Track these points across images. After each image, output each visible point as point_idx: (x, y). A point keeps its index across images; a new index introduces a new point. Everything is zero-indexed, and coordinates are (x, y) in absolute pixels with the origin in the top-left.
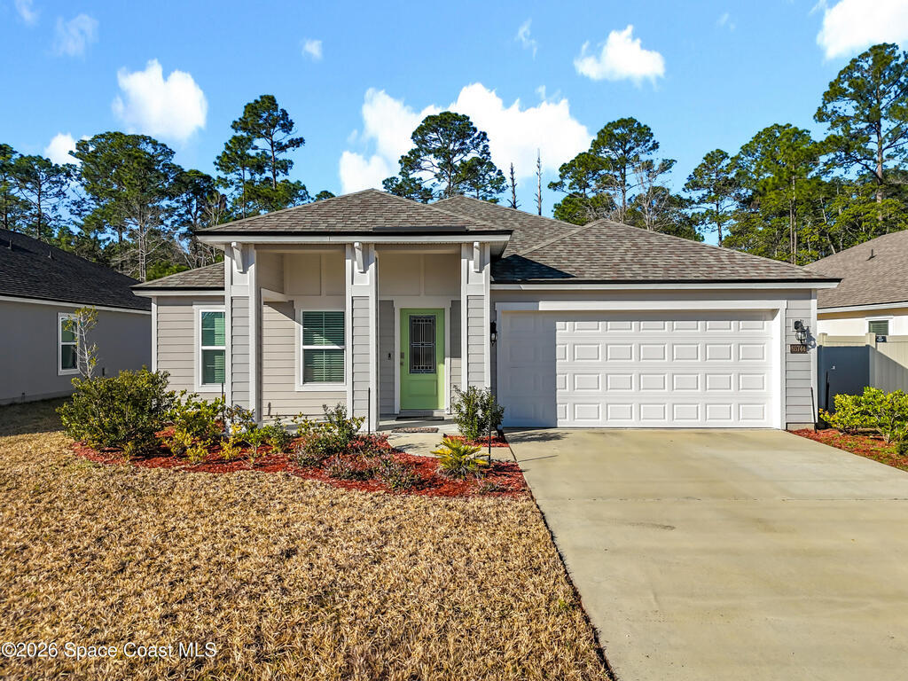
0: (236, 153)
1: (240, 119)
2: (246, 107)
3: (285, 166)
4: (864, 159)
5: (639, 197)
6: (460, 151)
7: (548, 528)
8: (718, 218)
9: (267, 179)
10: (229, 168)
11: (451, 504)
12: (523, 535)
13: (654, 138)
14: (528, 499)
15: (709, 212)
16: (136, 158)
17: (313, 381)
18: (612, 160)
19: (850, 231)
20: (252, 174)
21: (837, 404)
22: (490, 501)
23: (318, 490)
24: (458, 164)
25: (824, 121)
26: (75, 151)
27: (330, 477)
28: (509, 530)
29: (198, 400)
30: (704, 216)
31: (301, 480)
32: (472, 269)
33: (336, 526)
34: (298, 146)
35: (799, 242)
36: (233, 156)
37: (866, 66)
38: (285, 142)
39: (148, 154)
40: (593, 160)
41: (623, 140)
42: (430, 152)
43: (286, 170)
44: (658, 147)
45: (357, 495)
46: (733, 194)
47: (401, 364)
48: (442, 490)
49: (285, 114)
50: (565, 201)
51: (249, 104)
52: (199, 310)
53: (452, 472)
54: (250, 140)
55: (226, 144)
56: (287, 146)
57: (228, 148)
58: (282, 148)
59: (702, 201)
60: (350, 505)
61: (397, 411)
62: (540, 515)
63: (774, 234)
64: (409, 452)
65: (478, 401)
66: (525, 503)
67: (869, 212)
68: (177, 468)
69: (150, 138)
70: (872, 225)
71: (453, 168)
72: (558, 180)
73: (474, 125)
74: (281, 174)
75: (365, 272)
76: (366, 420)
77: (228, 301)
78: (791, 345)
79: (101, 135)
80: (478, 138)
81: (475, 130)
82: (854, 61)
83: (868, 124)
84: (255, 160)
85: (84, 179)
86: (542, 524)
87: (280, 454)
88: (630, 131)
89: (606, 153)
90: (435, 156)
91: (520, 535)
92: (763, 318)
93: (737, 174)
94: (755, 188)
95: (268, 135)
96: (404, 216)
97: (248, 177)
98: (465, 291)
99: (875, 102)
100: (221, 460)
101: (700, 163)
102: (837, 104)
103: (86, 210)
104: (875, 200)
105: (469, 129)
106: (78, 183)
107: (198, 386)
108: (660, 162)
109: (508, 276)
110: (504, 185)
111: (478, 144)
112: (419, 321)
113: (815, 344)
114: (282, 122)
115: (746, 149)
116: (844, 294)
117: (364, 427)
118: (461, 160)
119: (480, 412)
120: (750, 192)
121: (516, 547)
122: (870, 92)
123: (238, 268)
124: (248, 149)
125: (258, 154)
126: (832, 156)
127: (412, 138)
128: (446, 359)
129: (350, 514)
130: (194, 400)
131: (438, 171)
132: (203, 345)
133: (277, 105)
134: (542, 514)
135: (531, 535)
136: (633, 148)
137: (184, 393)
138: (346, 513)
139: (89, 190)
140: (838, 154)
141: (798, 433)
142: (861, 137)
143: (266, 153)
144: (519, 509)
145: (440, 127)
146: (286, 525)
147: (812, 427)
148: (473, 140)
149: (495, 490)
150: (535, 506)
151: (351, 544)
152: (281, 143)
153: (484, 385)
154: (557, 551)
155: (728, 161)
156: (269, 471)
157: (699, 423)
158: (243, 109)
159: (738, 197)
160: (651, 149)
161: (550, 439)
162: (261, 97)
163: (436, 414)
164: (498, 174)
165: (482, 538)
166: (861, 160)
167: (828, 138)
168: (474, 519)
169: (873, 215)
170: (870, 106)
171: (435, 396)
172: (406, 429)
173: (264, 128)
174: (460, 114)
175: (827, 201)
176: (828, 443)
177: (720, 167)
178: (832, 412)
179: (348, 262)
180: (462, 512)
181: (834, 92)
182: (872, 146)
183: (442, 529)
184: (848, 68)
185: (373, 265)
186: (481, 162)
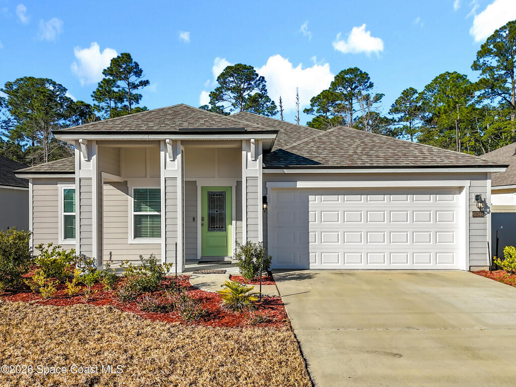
0: (106, 90)
1: (108, 68)
2: (111, 60)
3: (137, 98)
4: (504, 93)
5: (362, 118)
6: (248, 89)
7: (303, 356)
8: (411, 131)
9: (125, 106)
10: (101, 99)
11: (229, 334)
12: (283, 364)
13: (370, 81)
14: (288, 329)
15: (405, 127)
16: (42, 92)
17: (141, 237)
18: (344, 94)
19: (494, 138)
20: (116, 103)
21: (505, 253)
22: (259, 331)
23: (130, 321)
24: (247, 97)
25: (478, 70)
26: (4, 89)
27: (141, 310)
28: (272, 359)
29: (60, 250)
30: (402, 130)
31: (120, 313)
32: (250, 158)
33: (137, 354)
34: (145, 86)
35: (462, 146)
36: (104, 91)
37: (504, 35)
38: (137, 83)
39: (51, 90)
40: (332, 94)
41: (351, 82)
42: (229, 89)
43: (138, 101)
44: (373, 86)
45: (158, 325)
46: (420, 116)
47: (202, 225)
48: (224, 321)
49: (137, 65)
50: (314, 120)
51: (114, 59)
52: (62, 188)
53: (231, 307)
54: (114, 81)
55: (99, 83)
56: (138, 85)
57: (100, 86)
58: (135, 87)
59: (400, 120)
60: (151, 335)
61: (199, 258)
62: (296, 344)
63: (446, 141)
64: (203, 289)
65: (253, 252)
66: (285, 333)
67: (506, 127)
68: (33, 302)
69: (51, 80)
70: (509, 135)
71: (243, 99)
72: (309, 107)
73: (256, 72)
74: (134, 103)
75: (174, 160)
76: (174, 265)
77: (77, 181)
78: (473, 212)
79: (21, 79)
80: (259, 80)
81: (257, 75)
82: (497, 31)
83: (505, 71)
84: (118, 94)
85: (10, 107)
86: (298, 353)
87: (110, 290)
88: (355, 76)
89: (339, 90)
90: (232, 92)
91: (281, 363)
92: (453, 193)
93: (423, 103)
94: (434, 112)
95: (126, 78)
96: (202, 121)
97: (113, 104)
98: (245, 173)
99: (510, 57)
100: (66, 296)
101: (399, 96)
102: (486, 59)
103: (12, 126)
104: (510, 119)
105: (254, 74)
106: (6, 109)
107: (61, 240)
108: (374, 95)
109: (275, 164)
110: (276, 110)
111: (259, 84)
112: (214, 195)
113: (490, 211)
114: (135, 70)
115: (429, 88)
116: (499, 178)
117: (172, 270)
118: (248, 94)
119: (255, 260)
120: (431, 115)
121: (276, 376)
122: (507, 51)
123: (85, 157)
124: (113, 87)
125: (119, 90)
126: (483, 91)
127: (217, 80)
128: (233, 222)
129: (150, 343)
130: (57, 250)
131: (234, 101)
132: (65, 212)
133: (132, 59)
134: (299, 343)
135: (289, 363)
136: (357, 87)
137: (50, 245)
138: (147, 342)
139: (13, 113)
140: (487, 90)
141: (478, 273)
142: (501, 80)
143: (125, 90)
144: (280, 339)
145: (235, 73)
146: (98, 353)
147: (487, 269)
148: (256, 82)
149: (263, 322)
150: (293, 337)
151: (144, 372)
152: (135, 83)
153: (258, 239)
154: (310, 379)
155: (417, 95)
156: (98, 304)
157: (408, 266)
158: (110, 62)
159: (423, 117)
160: (368, 87)
161: (304, 278)
162: (122, 54)
163: (226, 259)
164: (272, 104)
165: (250, 367)
166: (501, 94)
167: (480, 80)
168: (244, 349)
169: (509, 129)
170: (507, 60)
171: (225, 247)
172: (203, 271)
173: (123, 74)
174: (248, 65)
175: (480, 120)
176: (502, 281)
177: (412, 99)
178: (503, 259)
179: (162, 153)
180: (237, 342)
181: (484, 51)
182: (509, 85)
183: (219, 357)
184: (493, 36)
185: (180, 155)
186: (261, 96)
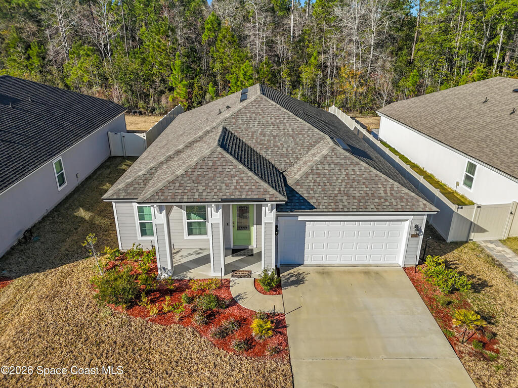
14: (288, 361)
17: (192, 235)
32: (267, 211)
47: (233, 226)
48: (255, 350)
52: (135, 205)
61: (232, 247)
62: (292, 378)
64: (240, 303)
75: (217, 213)
78: (412, 234)
98: (264, 220)
107: (139, 237)
109: (284, 211)
112: (241, 208)
123: (158, 212)
128: (254, 225)
132: (139, 220)
141: (408, 269)
150: (290, 369)
156: (185, 325)
157: (366, 262)
161: (300, 282)
163: (250, 247)
171: (249, 239)
172: (237, 273)
179: (209, 209)
185: (221, 210)
